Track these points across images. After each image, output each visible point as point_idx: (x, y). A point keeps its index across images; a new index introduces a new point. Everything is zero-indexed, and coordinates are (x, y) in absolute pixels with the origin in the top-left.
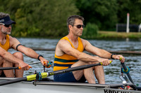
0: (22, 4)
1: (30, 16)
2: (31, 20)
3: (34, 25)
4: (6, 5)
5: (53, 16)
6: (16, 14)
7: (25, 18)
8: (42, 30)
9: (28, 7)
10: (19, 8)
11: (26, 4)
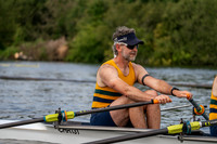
0: (165, 15)
1: (176, 34)
2: (177, 40)
3: (182, 48)
4: (140, 18)
5: (212, 33)
6: (155, 31)
7: (169, 38)
8: (195, 56)
9: (173, 20)
10: (160, 21)
11: (170, 15)
